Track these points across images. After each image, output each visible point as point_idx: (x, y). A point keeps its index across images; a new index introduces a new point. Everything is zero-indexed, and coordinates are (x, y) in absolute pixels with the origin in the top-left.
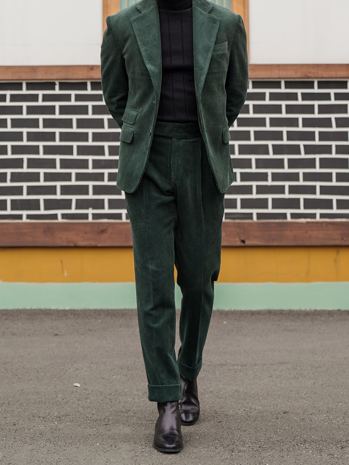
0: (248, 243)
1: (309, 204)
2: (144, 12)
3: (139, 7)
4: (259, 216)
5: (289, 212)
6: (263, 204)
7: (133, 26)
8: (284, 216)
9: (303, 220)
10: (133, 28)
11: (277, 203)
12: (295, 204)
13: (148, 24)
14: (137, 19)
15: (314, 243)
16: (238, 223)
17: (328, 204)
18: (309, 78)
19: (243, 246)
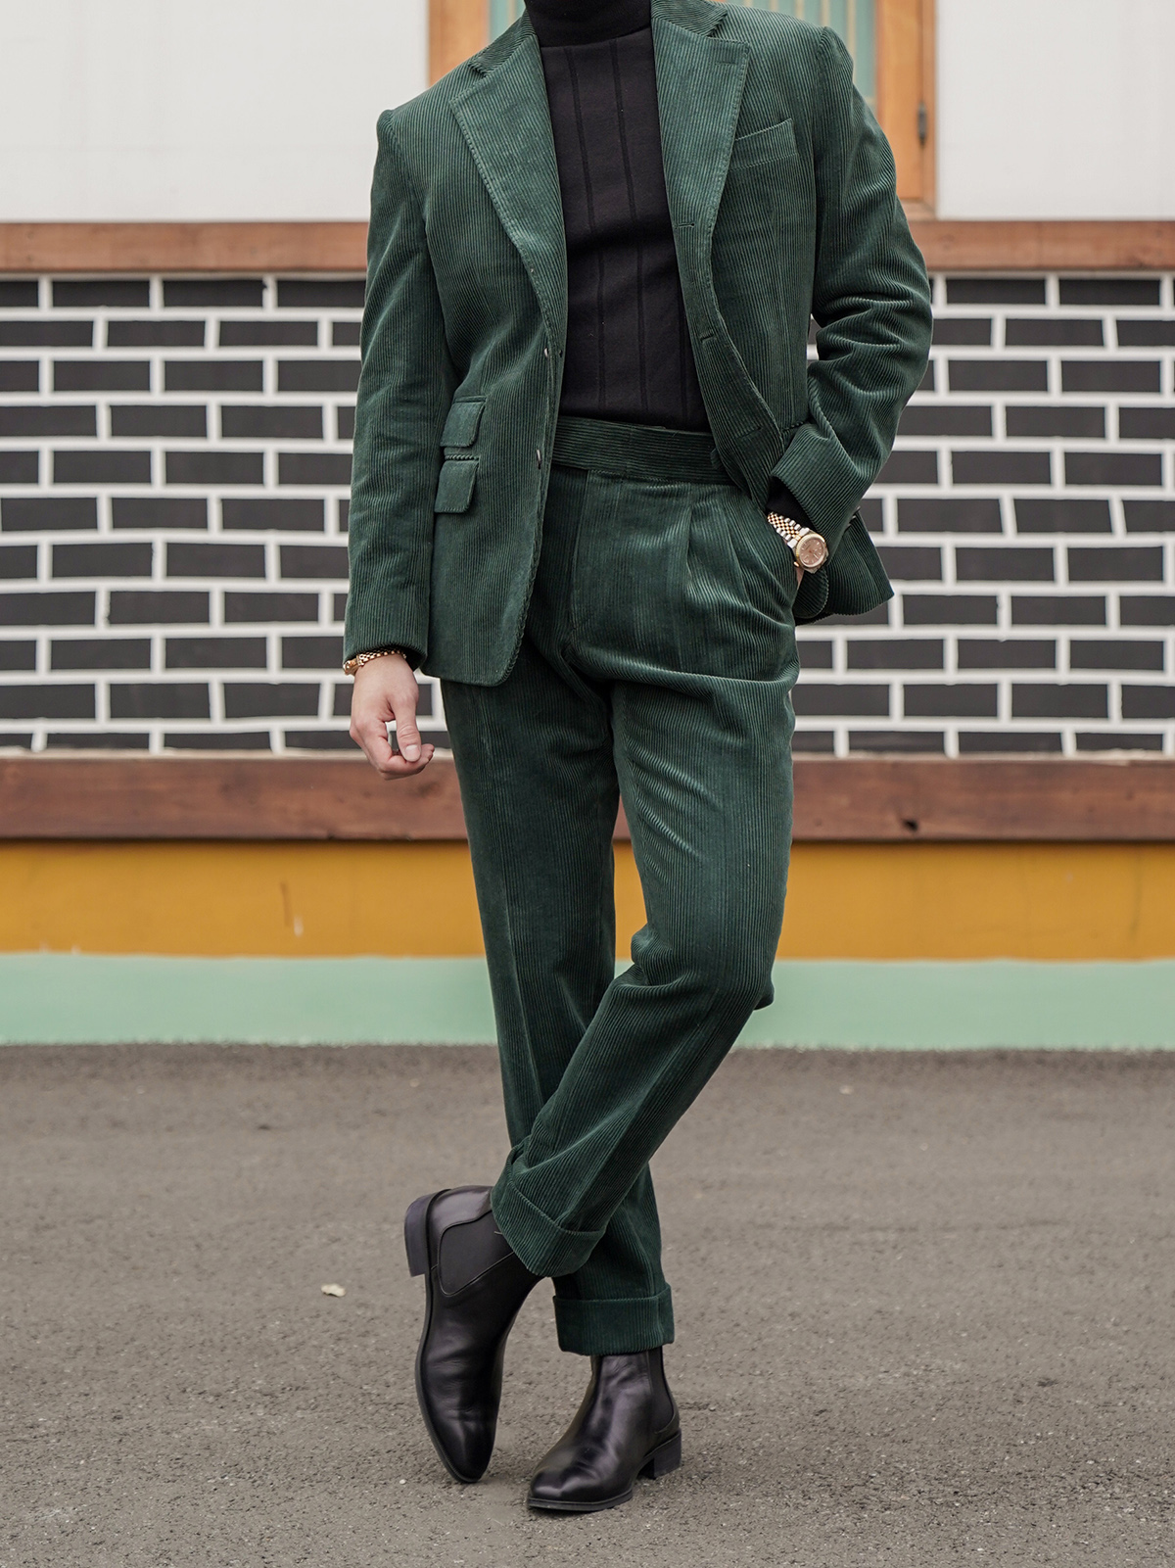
0: (927, 829)
1: (1139, 702)
2: (493, 71)
4: (968, 741)
5: (1069, 728)
6: (982, 701)
8: (1054, 741)
9: (1117, 756)
11: (1028, 700)
12: (1091, 701)
16: (896, 765)
18: (1142, 267)
19: (912, 841)
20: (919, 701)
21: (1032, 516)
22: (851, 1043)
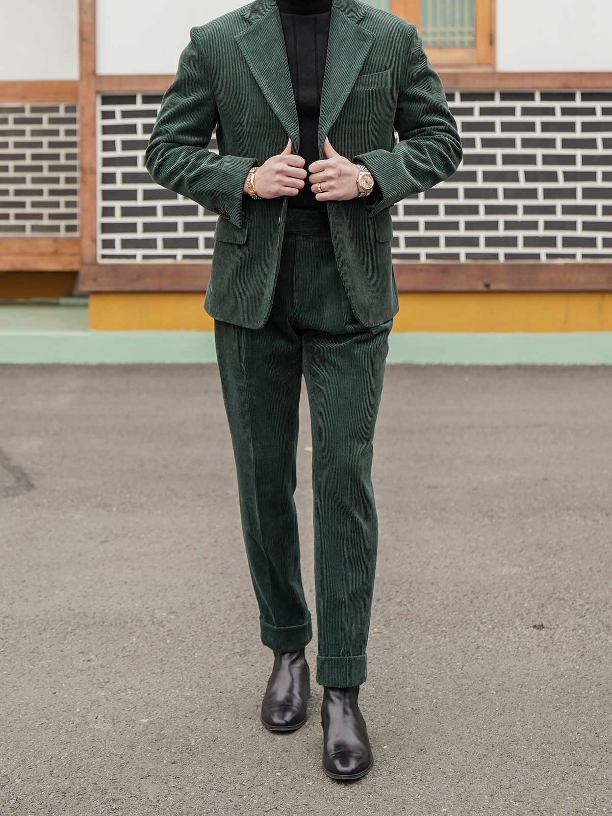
0: (493, 287)
1: (568, 242)
2: (255, 22)
3: (247, 14)
4: (508, 256)
5: (543, 251)
6: (512, 242)
7: (241, 47)
8: (537, 256)
9: (560, 261)
10: (242, 50)
11: (528, 242)
12: (551, 242)
13: (265, 41)
14: (247, 34)
15: (573, 287)
16: (482, 266)
17: (592, 243)
18: (570, 88)
19: (488, 291)
20: (490, 242)
21: (530, 176)
22: (466, 361)
